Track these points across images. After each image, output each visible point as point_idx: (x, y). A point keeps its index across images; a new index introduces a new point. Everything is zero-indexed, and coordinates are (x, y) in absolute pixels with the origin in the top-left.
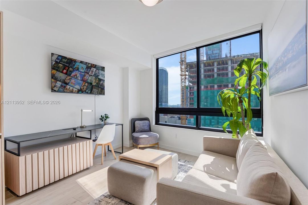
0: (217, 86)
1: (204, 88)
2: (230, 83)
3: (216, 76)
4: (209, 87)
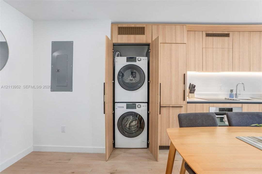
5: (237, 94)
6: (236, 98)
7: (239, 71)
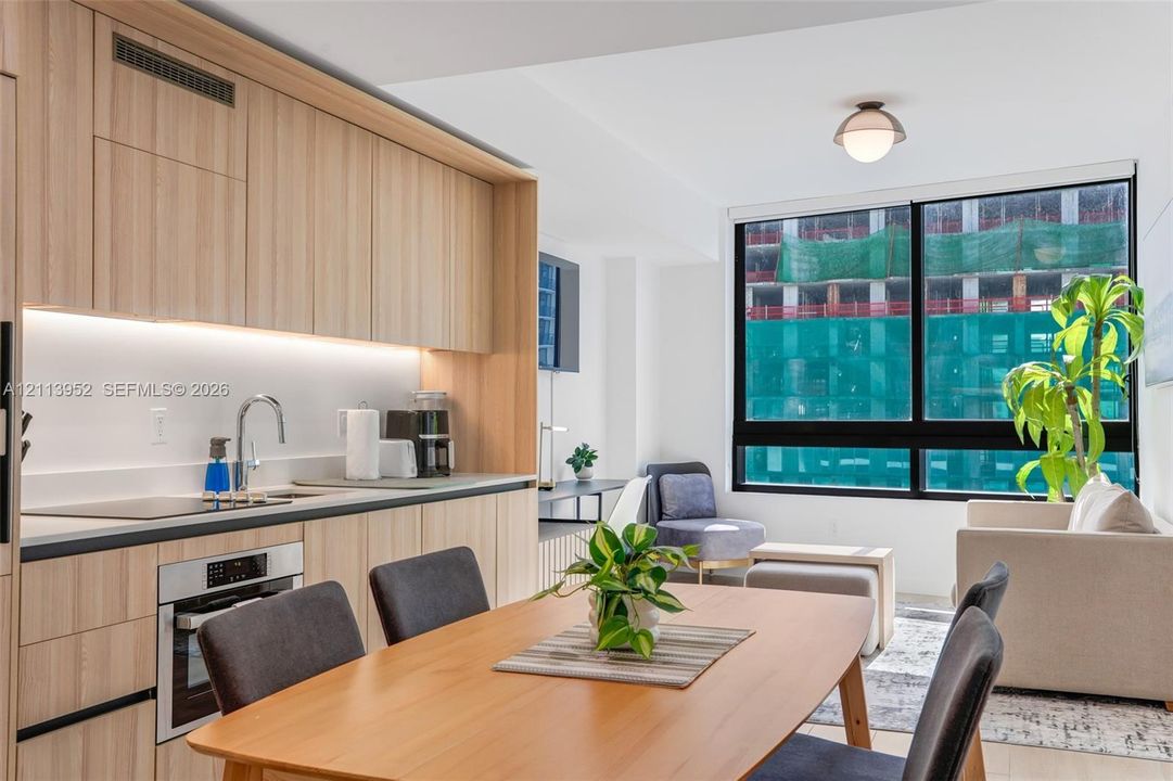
0: (889, 287)
1: (800, 304)
2: (969, 271)
3: (882, 226)
4: (833, 296)
5: (241, 464)
6: (240, 492)
7: (273, 328)
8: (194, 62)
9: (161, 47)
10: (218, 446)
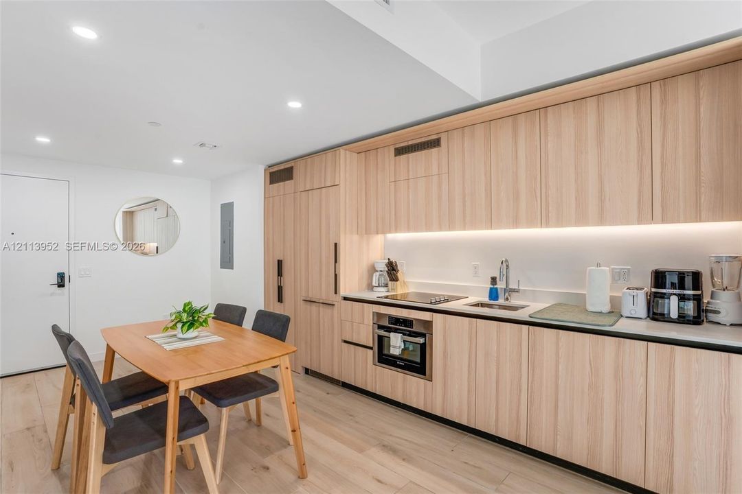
7: (465, 230)
8: (423, 140)
9: (410, 143)
10: (494, 280)
